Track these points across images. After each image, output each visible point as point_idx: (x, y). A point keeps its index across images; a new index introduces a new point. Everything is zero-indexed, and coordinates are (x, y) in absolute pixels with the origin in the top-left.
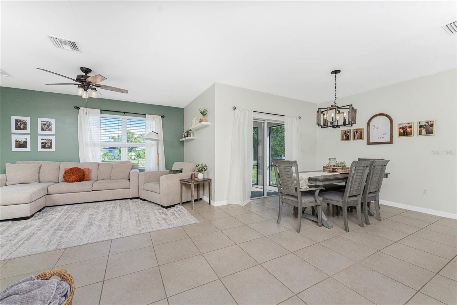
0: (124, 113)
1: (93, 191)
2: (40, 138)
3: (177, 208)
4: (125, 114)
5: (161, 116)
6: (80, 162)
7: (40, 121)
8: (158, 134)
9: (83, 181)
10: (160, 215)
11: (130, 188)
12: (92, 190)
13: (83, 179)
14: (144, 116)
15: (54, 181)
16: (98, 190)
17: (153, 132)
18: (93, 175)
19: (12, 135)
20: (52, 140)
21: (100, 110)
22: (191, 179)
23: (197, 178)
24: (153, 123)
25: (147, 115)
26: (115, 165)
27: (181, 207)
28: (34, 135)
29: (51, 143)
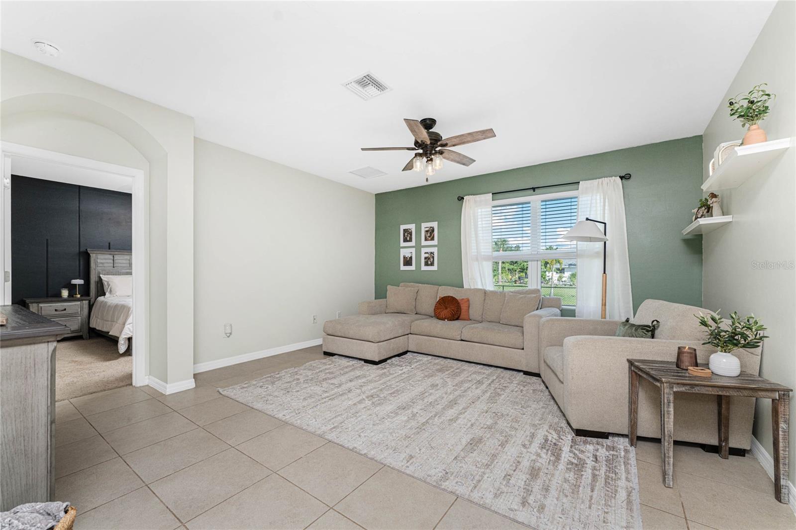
0: (532, 191)
1: (462, 340)
2: (424, 250)
3: (609, 448)
4: (534, 191)
5: (622, 178)
6: (463, 287)
7: (425, 226)
8: (605, 224)
9: (457, 319)
10: (539, 451)
11: (523, 349)
12: (460, 339)
13: (459, 317)
14: (575, 186)
15: (428, 314)
16: (469, 340)
17: (587, 219)
18: (474, 312)
19: (401, 249)
20: (434, 254)
21: (491, 194)
22: (678, 366)
23: (707, 365)
24: (596, 199)
25: (581, 182)
26: (510, 296)
27: (626, 451)
28: (418, 247)
29: (433, 257)
